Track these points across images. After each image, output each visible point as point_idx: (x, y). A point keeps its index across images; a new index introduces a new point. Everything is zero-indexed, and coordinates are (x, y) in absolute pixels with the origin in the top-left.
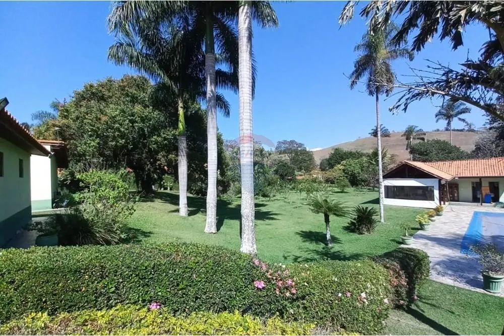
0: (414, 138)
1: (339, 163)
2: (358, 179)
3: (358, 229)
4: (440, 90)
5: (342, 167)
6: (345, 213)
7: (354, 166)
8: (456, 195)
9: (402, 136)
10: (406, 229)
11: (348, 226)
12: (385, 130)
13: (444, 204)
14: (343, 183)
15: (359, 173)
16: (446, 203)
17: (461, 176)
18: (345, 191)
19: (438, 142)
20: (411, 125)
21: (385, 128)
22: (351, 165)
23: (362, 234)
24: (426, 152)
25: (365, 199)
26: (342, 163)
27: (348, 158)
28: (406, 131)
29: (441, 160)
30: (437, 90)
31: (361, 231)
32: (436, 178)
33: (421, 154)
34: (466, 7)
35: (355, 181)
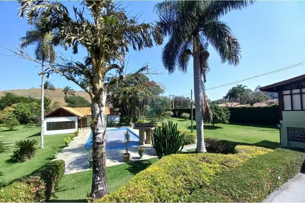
0: (69, 94)
1: (10, 106)
2: (28, 118)
3: (20, 159)
4: (60, 72)
5: (12, 109)
6: (4, 149)
7: (25, 108)
8: (86, 124)
9: (62, 91)
10: (55, 149)
11: (11, 159)
12: (52, 86)
13: (80, 129)
14: (11, 123)
15: (29, 114)
16: (81, 129)
17: (88, 115)
18: (14, 129)
19: (80, 97)
20: (68, 86)
21: (52, 85)
22: (22, 108)
23: (23, 161)
24: (74, 102)
25: (31, 133)
26: (13, 105)
27: (20, 102)
28: (65, 89)
29: (80, 107)
30: (59, 71)
31: (22, 159)
32: (76, 116)
33: (71, 103)
34: (75, 36)
35: (24, 120)
